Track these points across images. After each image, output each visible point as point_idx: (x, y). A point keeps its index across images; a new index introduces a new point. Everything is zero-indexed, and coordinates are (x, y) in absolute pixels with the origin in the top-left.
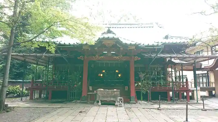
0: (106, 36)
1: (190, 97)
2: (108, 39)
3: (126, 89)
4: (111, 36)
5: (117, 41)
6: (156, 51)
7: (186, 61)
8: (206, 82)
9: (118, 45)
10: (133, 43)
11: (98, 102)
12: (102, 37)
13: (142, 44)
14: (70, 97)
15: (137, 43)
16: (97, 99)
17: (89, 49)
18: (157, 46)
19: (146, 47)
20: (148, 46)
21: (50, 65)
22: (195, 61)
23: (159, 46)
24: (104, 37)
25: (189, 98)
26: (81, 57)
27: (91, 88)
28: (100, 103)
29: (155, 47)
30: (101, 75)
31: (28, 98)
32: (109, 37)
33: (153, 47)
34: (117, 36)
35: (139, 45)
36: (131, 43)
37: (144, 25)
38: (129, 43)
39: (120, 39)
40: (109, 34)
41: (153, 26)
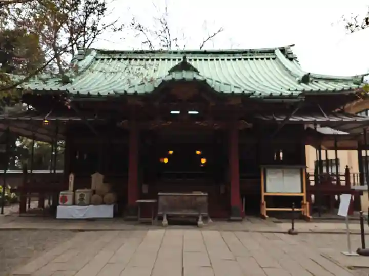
0: (178, 76)
2: (183, 82)
3: (222, 191)
4: (188, 75)
5: (202, 86)
6: (287, 108)
9: (203, 95)
10: (237, 91)
11: (161, 219)
12: (170, 78)
13: (257, 93)
15: (246, 92)
16: (160, 213)
18: (291, 96)
19: (267, 101)
20: (271, 96)
21: (61, 139)
23: (295, 98)
24: (173, 79)
27: (145, 189)
28: (165, 222)
29: (284, 100)
31: (16, 208)
32: (184, 79)
33: (280, 100)
34: (201, 76)
35: (252, 96)
36: (233, 92)
37: (256, 53)
38: (229, 92)
39: (209, 81)
40: (184, 72)
41: (274, 57)
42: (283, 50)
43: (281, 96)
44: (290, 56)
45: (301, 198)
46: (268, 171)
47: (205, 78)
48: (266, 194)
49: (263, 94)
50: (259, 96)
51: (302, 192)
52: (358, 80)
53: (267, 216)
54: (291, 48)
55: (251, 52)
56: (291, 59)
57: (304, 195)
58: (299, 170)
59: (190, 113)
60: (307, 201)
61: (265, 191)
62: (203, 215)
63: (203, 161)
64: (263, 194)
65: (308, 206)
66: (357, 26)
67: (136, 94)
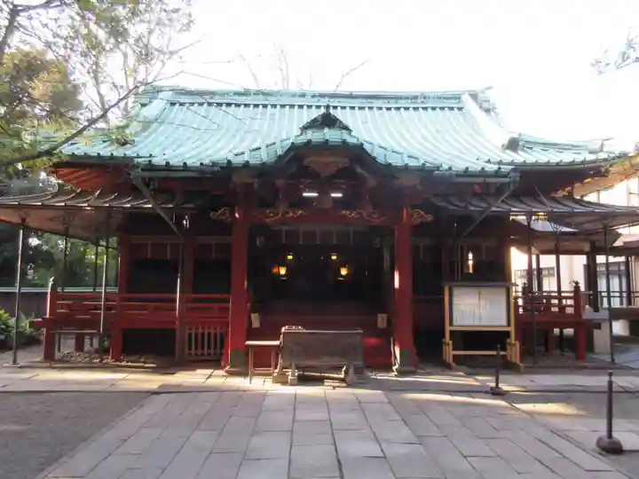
2: (325, 146)
3: (381, 324)
5: (358, 154)
8: (621, 292)
9: (358, 168)
10: (412, 163)
13: (445, 167)
14: (186, 349)
15: (427, 165)
17: (256, 186)
18: (497, 174)
19: (459, 180)
20: (466, 173)
23: (505, 176)
24: (309, 141)
26: (224, 214)
27: (256, 321)
29: (487, 180)
30: (283, 271)
32: (327, 142)
33: (480, 180)
34: (355, 137)
35: (436, 172)
36: (406, 165)
37: (431, 100)
38: (400, 163)
39: (367, 147)
40: (326, 130)
41: (460, 105)
42: (474, 96)
43: (483, 173)
44: (485, 105)
45: (507, 334)
46: (456, 292)
47: (361, 141)
48: (453, 328)
49: (453, 169)
50: (448, 173)
51: (509, 325)
52: (597, 147)
53: (453, 364)
54: (488, 91)
55: (425, 98)
56: (487, 111)
57: (512, 329)
58: (504, 290)
59: (333, 195)
60: (517, 339)
61: (451, 324)
62: (354, 365)
63: (344, 272)
64: (448, 329)
65: (518, 347)
66: (607, 64)
67: (246, 165)
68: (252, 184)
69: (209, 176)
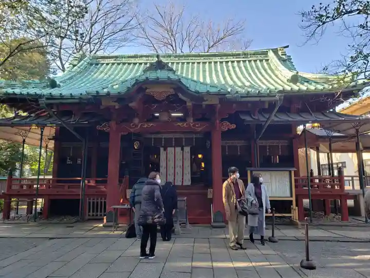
0: (152, 75)
1: (350, 208)
2: (157, 82)
3: (210, 195)
4: (162, 74)
5: (178, 86)
6: (267, 106)
7: (339, 132)
9: (180, 95)
10: (213, 90)
12: (144, 77)
14: (87, 212)
15: (222, 91)
18: (269, 95)
19: (243, 99)
20: (248, 95)
22: (357, 131)
23: (274, 97)
24: (147, 78)
25: (346, 212)
26: (105, 126)
29: (263, 99)
32: (158, 78)
33: (258, 99)
34: (177, 75)
36: (208, 91)
37: (249, 56)
38: (204, 91)
39: (183, 81)
40: (159, 71)
41: (267, 58)
43: (259, 95)
44: (284, 57)
49: (239, 93)
55: (245, 54)
57: (294, 199)
58: (288, 173)
60: (297, 206)
63: (203, 165)
65: (297, 211)
67: (108, 94)
68: (115, 106)
69: (85, 101)
